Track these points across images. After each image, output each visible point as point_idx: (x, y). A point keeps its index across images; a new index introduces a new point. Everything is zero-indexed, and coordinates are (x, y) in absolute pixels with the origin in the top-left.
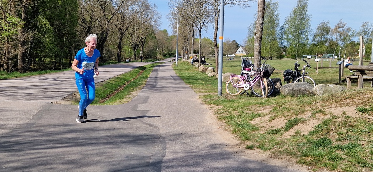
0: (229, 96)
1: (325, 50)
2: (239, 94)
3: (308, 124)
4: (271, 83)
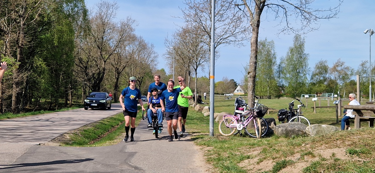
0: (221, 136)
1: (324, 89)
2: (233, 134)
3: (297, 166)
4: (265, 123)
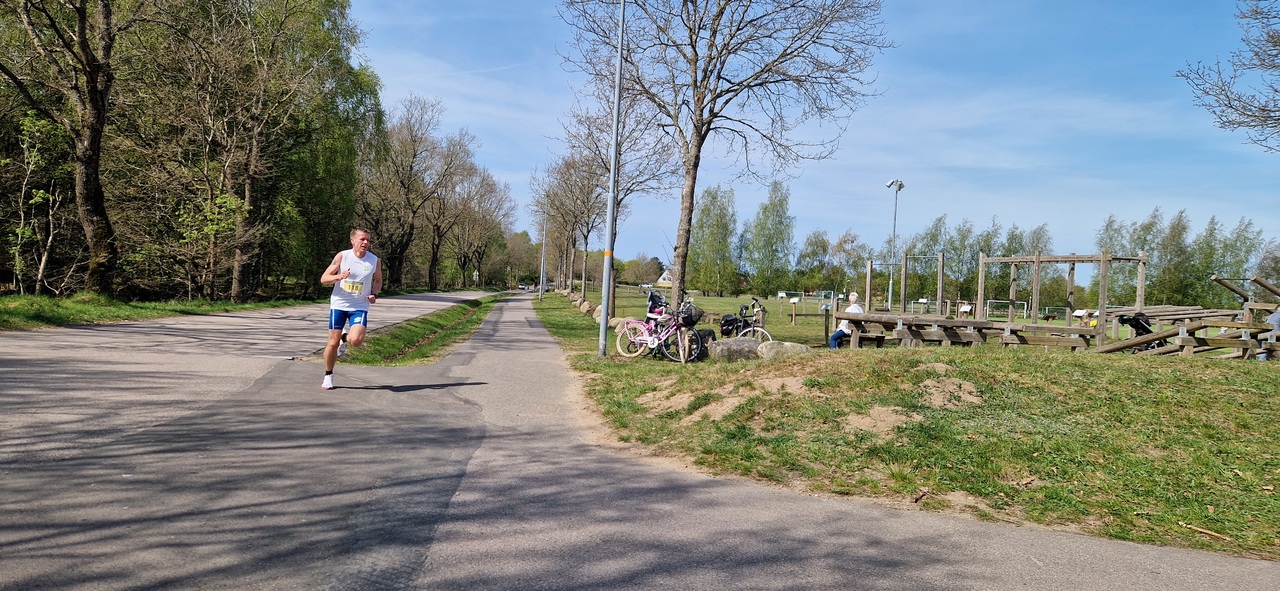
1: (819, 284)
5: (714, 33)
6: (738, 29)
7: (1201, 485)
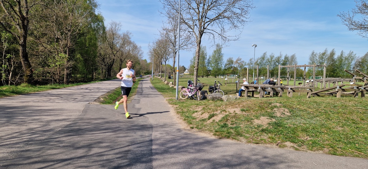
1: (231, 72)
5: (204, 5)
6: (211, 4)
7: (353, 138)
